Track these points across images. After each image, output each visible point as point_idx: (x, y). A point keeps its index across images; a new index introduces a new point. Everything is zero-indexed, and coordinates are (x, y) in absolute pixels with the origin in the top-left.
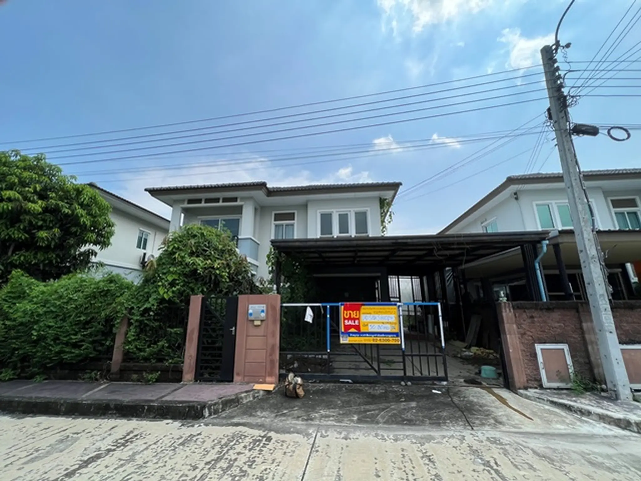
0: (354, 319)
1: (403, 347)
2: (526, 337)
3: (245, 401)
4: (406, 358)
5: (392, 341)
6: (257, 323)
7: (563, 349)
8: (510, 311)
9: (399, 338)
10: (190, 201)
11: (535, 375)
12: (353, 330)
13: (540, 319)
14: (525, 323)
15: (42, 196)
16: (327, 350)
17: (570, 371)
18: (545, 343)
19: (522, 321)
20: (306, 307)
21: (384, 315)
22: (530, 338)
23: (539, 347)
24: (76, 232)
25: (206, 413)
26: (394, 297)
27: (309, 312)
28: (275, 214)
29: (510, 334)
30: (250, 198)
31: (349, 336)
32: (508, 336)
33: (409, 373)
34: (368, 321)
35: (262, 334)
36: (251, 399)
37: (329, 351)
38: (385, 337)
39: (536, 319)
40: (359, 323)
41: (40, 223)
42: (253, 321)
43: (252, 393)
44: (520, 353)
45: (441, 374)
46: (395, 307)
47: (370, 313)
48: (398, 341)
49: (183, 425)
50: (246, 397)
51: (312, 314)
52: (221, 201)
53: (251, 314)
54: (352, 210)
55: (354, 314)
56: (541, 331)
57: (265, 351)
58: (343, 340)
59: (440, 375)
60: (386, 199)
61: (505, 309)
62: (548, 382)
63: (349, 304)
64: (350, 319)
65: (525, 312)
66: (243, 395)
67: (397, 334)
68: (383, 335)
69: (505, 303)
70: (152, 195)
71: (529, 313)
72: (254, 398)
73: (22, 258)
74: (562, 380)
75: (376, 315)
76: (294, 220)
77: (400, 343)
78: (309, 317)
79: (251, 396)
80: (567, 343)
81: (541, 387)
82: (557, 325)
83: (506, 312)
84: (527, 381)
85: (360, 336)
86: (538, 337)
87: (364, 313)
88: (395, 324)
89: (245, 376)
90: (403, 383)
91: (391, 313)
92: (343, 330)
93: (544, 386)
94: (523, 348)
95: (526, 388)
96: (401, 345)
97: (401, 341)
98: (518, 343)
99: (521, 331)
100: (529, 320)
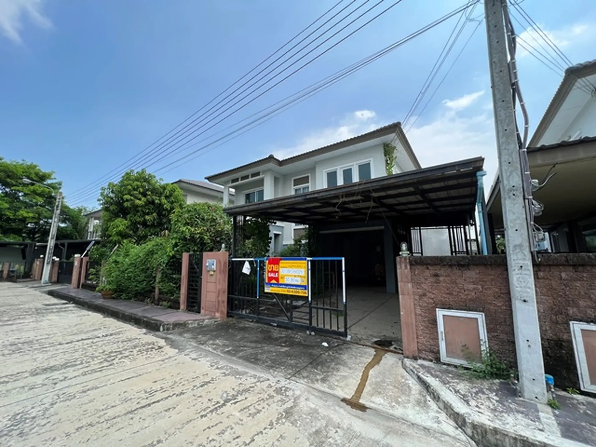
0: (275, 272)
1: (310, 299)
2: (425, 299)
3: (190, 326)
4: (312, 309)
5: (301, 293)
6: (212, 273)
7: (477, 319)
8: (406, 268)
9: (307, 291)
10: (232, 181)
11: (431, 345)
12: (274, 281)
13: (447, 279)
14: (427, 282)
17: (483, 348)
18: (449, 308)
19: (423, 280)
21: (296, 270)
22: (431, 301)
23: (440, 313)
27: (247, 265)
28: (295, 180)
29: (404, 294)
30: (269, 170)
31: (271, 286)
32: (401, 297)
33: (314, 324)
34: (285, 273)
35: (214, 281)
36: (196, 325)
37: (258, 297)
38: (296, 289)
39: (441, 279)
40: (278, 275)
42: (209, 271)
44: (413, 315)
45: (342, 330)
46: (305, 261)
47: (286, 267)
48: (305, 293)
50: (192, 324)
51: (249, 267)
53: (207, 266)
54: (354, 163)
55: (275, 268)
56: (447, 293)
57: (215, 293)
58: (267, 290)
59: (340, 330)
60: (389, 144)
61: (400, 263)
62: (447, 356)
63: (272, 259)
64: (272, 272)
65: (428, 268)
67: (305, 287)
68: (295, 287)
70: (210, 181)
71: (433, 270)
74: (469, 358)
75: (290, 269)
76: (308, 182)
77: (307, 295)
78: (246, 269)
79: (196, 323)
80: (483, 312)
81: (438, 360)
82: (471, 286)
83: (401, 268)
84: (419, 351)
85: (278, 287)
86: (441, 301)
87: (282, 267)
88: (305, 277)
89: (205, 310)
90: (308, 332)
91: (302, 268)
92: (267, 281)
93: (442, 361)
94: (419, 311)
95: (415, 358)
96: (308, 297)
97: (308, 293)
98: (412, 304)
99: (420, 291)
100: (432, 279)
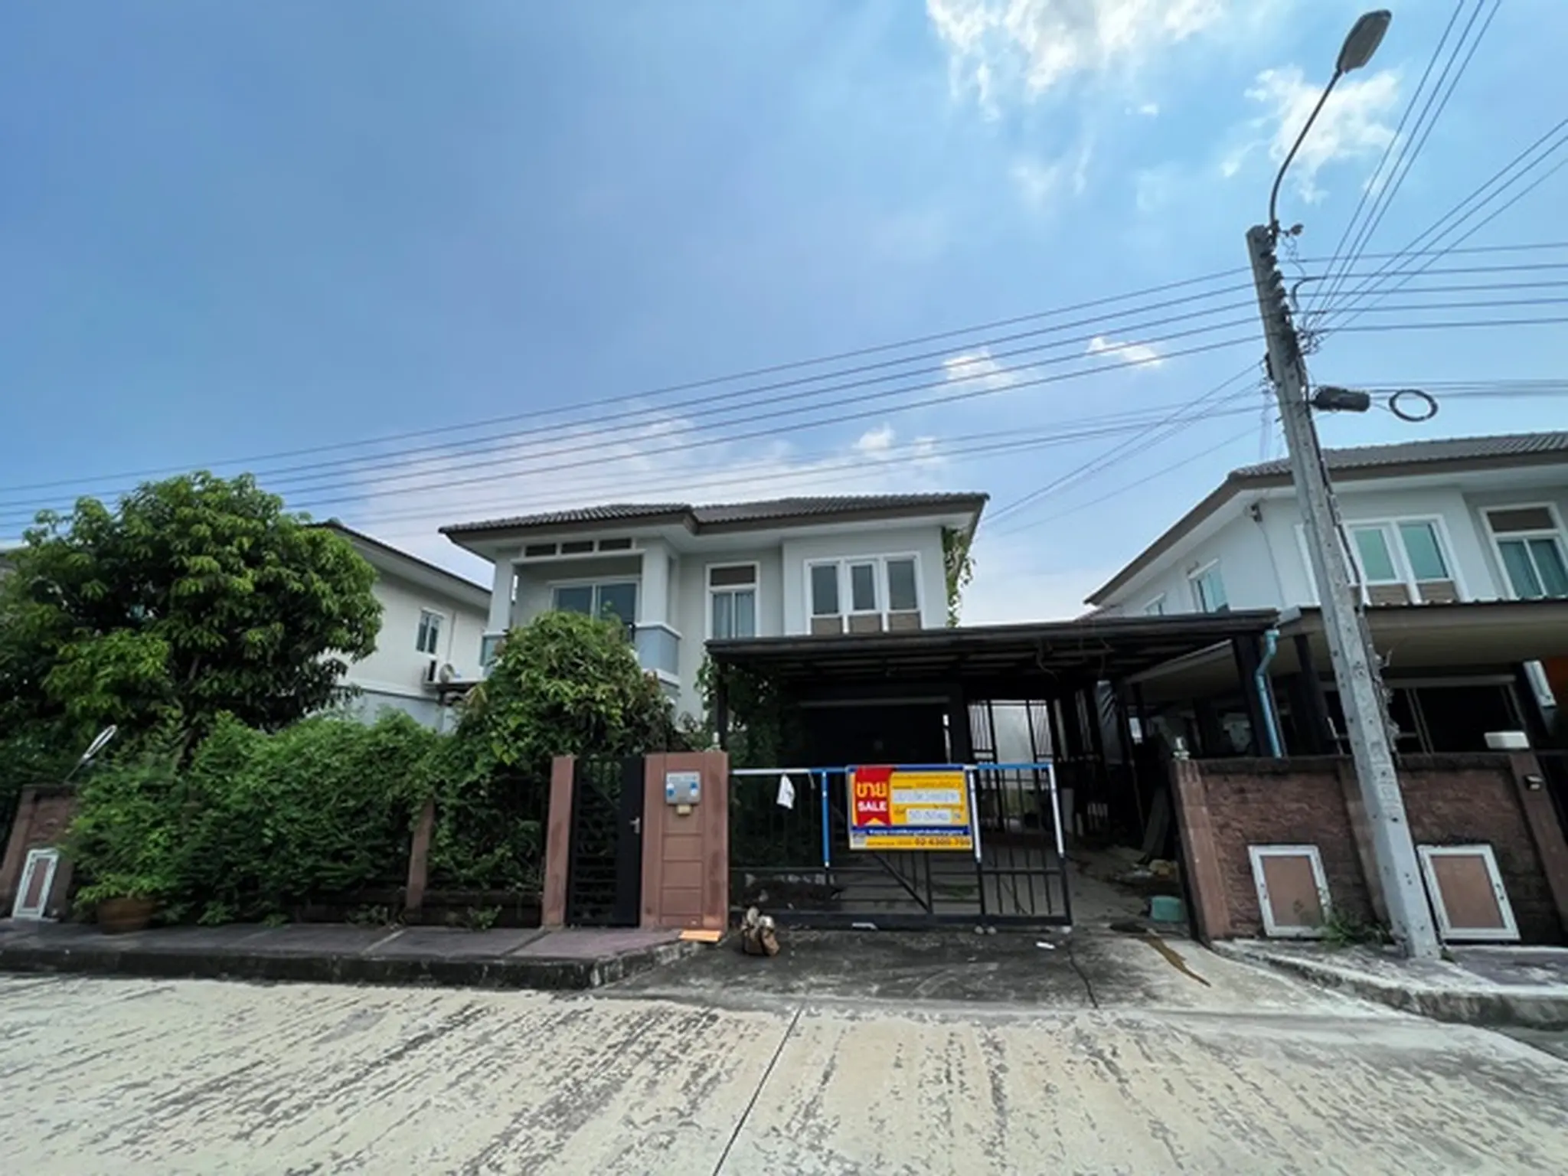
0: (877, 800)
1: (978, 855)
2: (1229, 832)
3: (665, 961)
4: (985, 878)
5: (955, 843)
6: (683, 809)
7: (1308, 857)
8: (1195, 779)
9: (970, 838)
10: (532, 550)
11: (1249, 910)
12: (874, 822)
13: (1259, 796)
14: (1228, 802)
15: (253, 560)
16: (823, 865)
17: (1323, 901)
18: (1269, 844)
19: (1221, 800)
20: (779, 776)
21: (937, 792)
22: (1239, 834)
23: (1256, 853)
24: (312, 628)
25: (596, 979)
26: (981, 751)
27: (786, 786)
28: (713, 571)
29: (1195, 827)
30: (661, 539)
31: (868, 834)
32: (1191, 832)
33: (992, 910)
34: (906, 802)
35: (694, 831)
36: (677, 957)
37: (827, 864)
38: (941, 835)
39: (1249, 796)
40: (887, 806)
41: (248, 614)
42: (674, 806)
43: (678, 945)
44: (1216, 863)
45: (1059, 912)
46: (962, 774)
47: (909, 788)
48: (967, 842)
49: (556, 997)
50: (666, 953)
51: (791, 790)
52: (596, 547)
53: (671, 792)
54: (881, 556)
55: (876, 790)
56: (1261, 820)
57: (699, 865)
58: (857, 843)
59: (1055, 913)
60: (955, 532)
61: (1184, 775)
62: (1277, 924)
63: (868, 771)
64: (868, 799)
65: (1226, 780)
66: (661, 949)
67: (966, 830)
68: (936, 832)
69: (1183, 762)
70: (454, 541)
71: (1234, 782)
72: (682, 954)
73: (216, 685)
74: (1306, 920)
75: (922, 792)
76: (753, 581)
77: (970, 847)
78: (786, 796)
79: (676, 951)
80: (1314, 843)
81: (1262, 934)
82: (1294, 806)
83: (1186, 780)
84: (1233, 923)
85: (889, 834)
86: (1255, 833)
87: (896, 788)
88: (961, 808)
89: (662, 915)
90: (979, 930)
91: (951, 786)
92: (855, 822)
93: (1269, 934)
94: (1222, 855)
95: (1229, 938)
96: (973, 851)
97: (973, 843)
98: (1212, 845)
99: (1219, 819)
100: (1236, 798)
